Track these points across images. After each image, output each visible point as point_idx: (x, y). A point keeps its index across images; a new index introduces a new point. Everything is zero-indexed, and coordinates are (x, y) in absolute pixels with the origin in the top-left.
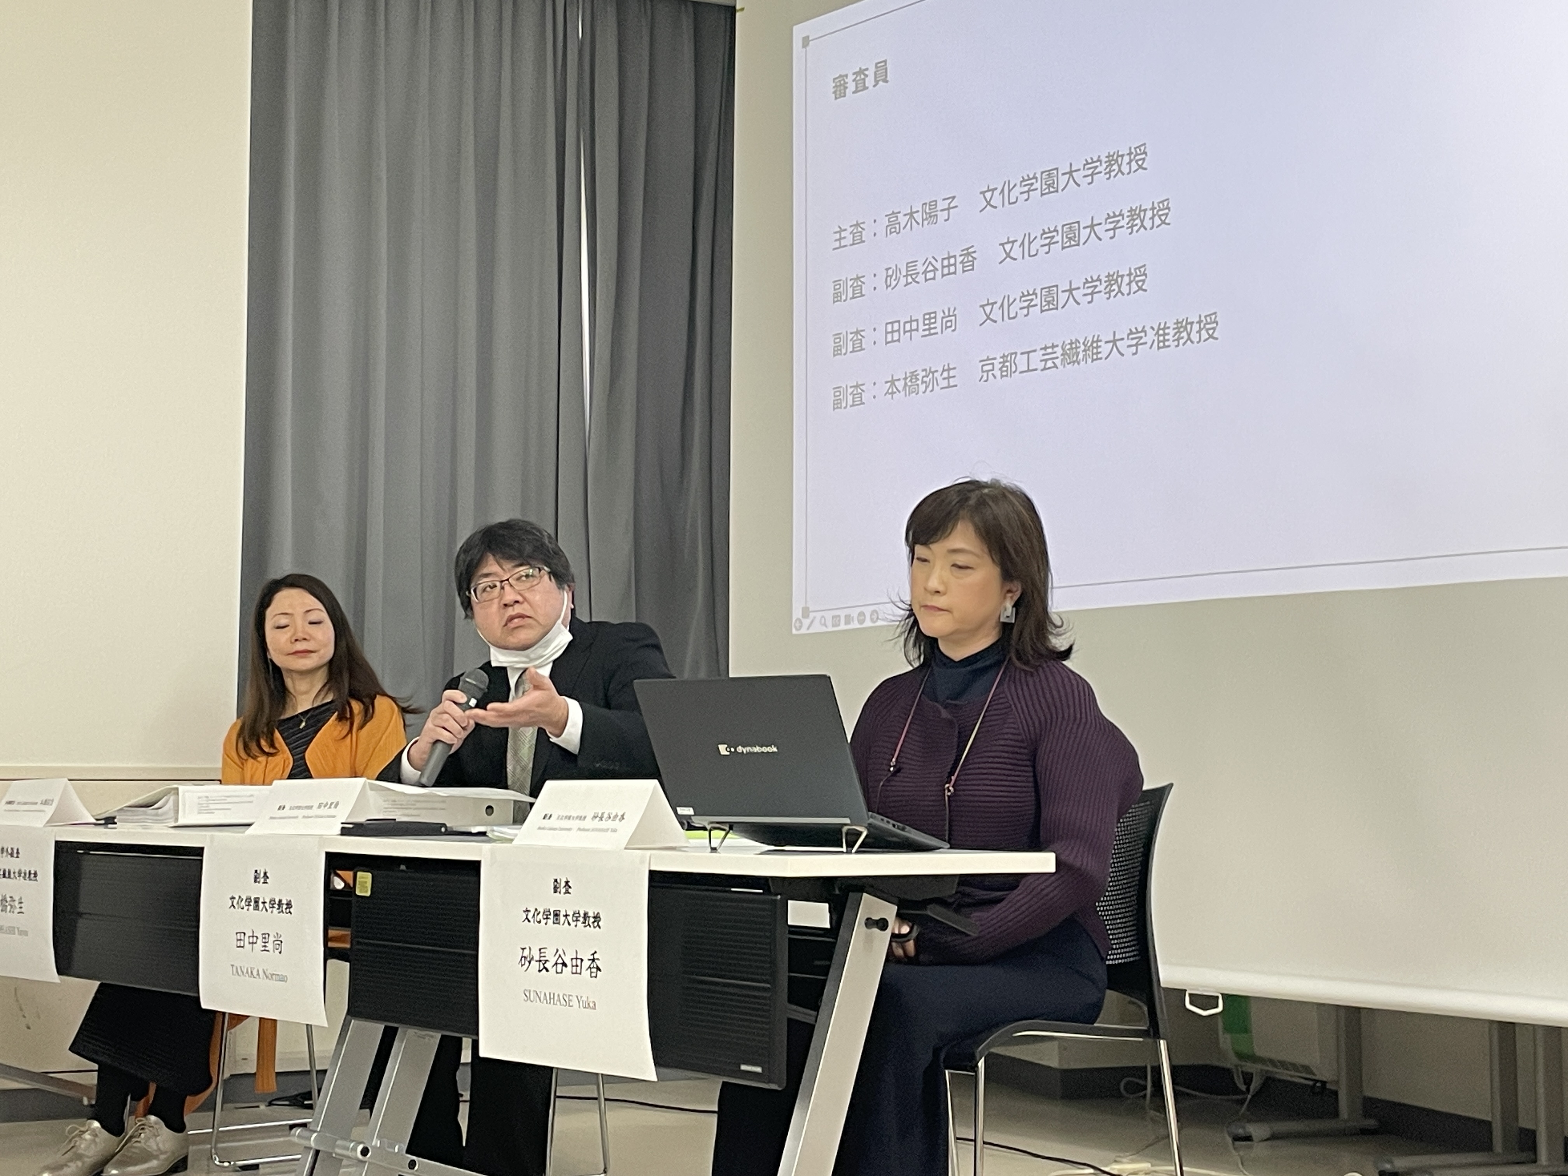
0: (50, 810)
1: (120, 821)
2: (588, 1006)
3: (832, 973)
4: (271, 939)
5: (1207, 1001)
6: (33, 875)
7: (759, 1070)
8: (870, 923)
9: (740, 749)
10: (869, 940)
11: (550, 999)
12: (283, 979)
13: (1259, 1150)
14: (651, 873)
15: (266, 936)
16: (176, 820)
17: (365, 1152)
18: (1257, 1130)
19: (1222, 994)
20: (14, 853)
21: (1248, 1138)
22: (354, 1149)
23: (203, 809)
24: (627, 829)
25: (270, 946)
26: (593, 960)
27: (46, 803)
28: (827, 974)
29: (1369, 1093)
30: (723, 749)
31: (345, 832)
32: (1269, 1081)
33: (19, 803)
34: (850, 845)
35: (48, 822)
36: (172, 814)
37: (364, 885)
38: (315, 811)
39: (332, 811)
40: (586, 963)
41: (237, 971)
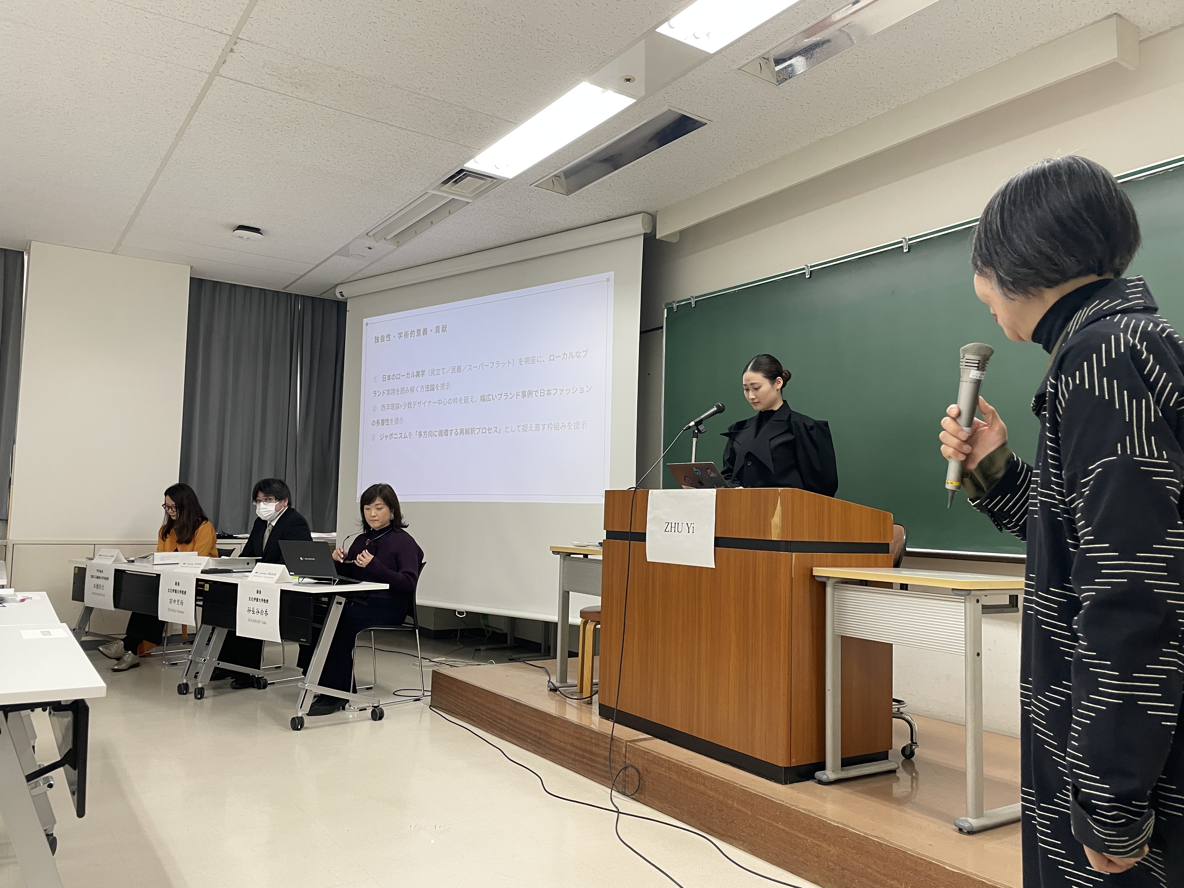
0: (113, 559)
1: (136, 562)
2: (264, 623)
3: (327, 615)
4: (180, 601)
5: (461, 613)
6: (107, 579)
7: (305, 640)
8: (338, 603)
9: (306, 559)
10: (337, 607)
11: (255, 621)
12: (183, 613)
13: (482, 653)
14: (281, 590)
15: (178, 601)
16: (153, 563)
17: (204, 660)
18: (482, 648)
19: (466, 612)
20: (101, 571)
21: (480, 650)
22: (202, 660)
23: (162, 559)
24: (276, 578)
25: (179, 603)
26: (266, 612)
27: (112, 556)
28: (326, 615)
29: (516, 636)
30: (301, 559)
31: (202, 572)
32: (494, 632)
33: (103, 556)
34: (333, 585)
35: (113, 562)
36: (152, 561)
37: (207, 587)
38: (194, 566)
39: (199, 566)
40: (264, 612)
41: (170, 610)
